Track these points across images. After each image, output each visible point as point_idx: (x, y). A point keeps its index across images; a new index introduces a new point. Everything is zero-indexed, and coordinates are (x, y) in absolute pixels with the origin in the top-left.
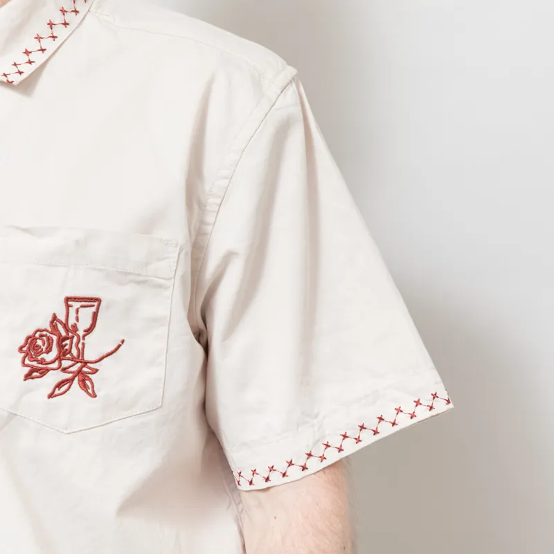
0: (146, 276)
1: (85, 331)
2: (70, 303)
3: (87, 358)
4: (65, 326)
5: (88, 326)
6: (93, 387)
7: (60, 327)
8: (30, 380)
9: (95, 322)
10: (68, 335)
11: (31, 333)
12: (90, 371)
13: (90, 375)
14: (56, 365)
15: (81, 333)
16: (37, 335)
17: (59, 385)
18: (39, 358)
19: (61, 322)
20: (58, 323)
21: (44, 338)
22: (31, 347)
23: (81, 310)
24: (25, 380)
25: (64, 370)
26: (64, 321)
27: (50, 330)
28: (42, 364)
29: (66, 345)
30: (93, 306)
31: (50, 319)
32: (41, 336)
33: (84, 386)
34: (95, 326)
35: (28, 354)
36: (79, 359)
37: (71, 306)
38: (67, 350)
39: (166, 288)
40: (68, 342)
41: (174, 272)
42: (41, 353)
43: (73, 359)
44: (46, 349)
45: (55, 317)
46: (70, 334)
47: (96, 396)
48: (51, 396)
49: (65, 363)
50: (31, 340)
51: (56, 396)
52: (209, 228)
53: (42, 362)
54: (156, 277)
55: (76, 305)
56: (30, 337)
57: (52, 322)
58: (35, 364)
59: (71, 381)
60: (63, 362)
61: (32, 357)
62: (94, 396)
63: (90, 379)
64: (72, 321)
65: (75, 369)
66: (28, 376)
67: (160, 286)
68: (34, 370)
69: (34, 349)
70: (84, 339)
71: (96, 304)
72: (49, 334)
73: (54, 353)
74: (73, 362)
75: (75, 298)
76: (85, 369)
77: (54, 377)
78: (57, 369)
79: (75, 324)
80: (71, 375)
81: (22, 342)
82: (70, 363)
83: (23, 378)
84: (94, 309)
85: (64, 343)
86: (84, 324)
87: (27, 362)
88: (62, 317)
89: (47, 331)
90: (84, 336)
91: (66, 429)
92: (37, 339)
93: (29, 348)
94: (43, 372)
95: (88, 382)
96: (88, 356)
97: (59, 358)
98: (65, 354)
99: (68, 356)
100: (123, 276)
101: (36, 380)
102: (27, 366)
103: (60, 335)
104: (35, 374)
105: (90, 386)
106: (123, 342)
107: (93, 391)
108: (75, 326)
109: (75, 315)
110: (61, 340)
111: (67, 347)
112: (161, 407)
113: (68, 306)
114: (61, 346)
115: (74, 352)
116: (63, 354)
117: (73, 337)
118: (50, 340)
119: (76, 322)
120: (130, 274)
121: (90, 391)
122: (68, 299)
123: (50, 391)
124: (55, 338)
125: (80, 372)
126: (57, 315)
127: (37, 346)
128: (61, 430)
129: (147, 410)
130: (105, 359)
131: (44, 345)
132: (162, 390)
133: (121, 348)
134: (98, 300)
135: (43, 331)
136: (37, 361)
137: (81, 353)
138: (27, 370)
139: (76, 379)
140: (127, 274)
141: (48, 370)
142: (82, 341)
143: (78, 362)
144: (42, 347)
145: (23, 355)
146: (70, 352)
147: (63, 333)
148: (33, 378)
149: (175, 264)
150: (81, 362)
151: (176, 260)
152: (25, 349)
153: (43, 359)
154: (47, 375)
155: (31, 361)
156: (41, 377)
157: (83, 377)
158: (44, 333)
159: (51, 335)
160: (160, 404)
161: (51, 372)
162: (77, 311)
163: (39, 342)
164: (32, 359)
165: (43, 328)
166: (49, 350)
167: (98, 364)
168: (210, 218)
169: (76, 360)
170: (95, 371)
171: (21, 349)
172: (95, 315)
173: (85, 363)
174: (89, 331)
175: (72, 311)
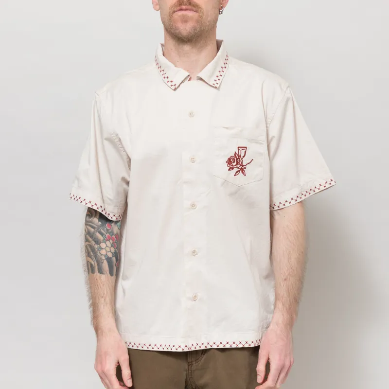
3: (243, 164)
4: (238, 155)
5: (243, 155)
11: (229, 157)
14: (236, 167)
15: (242, 157)
17: (237, 172)
22: (229, 162)
25: (238, 168)
27: (234, 156)
31: (234, 153)
32: (232, 158)
33: (243, 173)
34: (245, 155)
36: (241, 165)
39: (263, 144)
40: (239, 160)
41: (265, 139)
42: (232, 163)
45: (235, 153)
48: (235, 175)
49: (238, 166)
50: (229, 159)
53: (232, 165)
54: (260, 141)
55: (241, 149)
59: (239, 171)
61: (230, 164)
64: (240, 154)
65: (240, 168)
66: (229, 170)
68: (230, 168)
73: (235, 163)
75: (240, 147)
76: (243, 168)
77: (236, 170)
81: (227, 160)
84: (245, 150)
86: (242, 155)
87: (229, 166)
88: (237, 153)
94: (233, 169)
95: (244, 171)
97: (237, 164)
100: (251, 140)
101: (231, 171)
107: (245, 174)
108: (240, 156)
110: (237, 159)
112: (262, 179)
113: (239, 150)
114: (237, 161)
115: (240, 163)
116: (237, 163)
117: (240, 158)
118: (234, 159)
120: (254, 140)
122: (238, 147)
123: (235, 174)
125: (241, 168)
127: (231, 161)
128: (237, 185)
129: (259, 180)
130: (248, 165)
131: (233, 161)
132: (263, 174)
133: (252, 161)
134: (246, 148)
137: (242, 163)
138: (229, 168)
142: (242, 159)
145: (227, 164)
147: (238, 157)
151: (265, 136)
157: (242, 170)
165: (232, 156)
167: (246, 166)
170: (245, 168)
171: (227, 162)
172: (245, 152)
173: (243, 166)
174: (244, 157)
175: (240, 151)
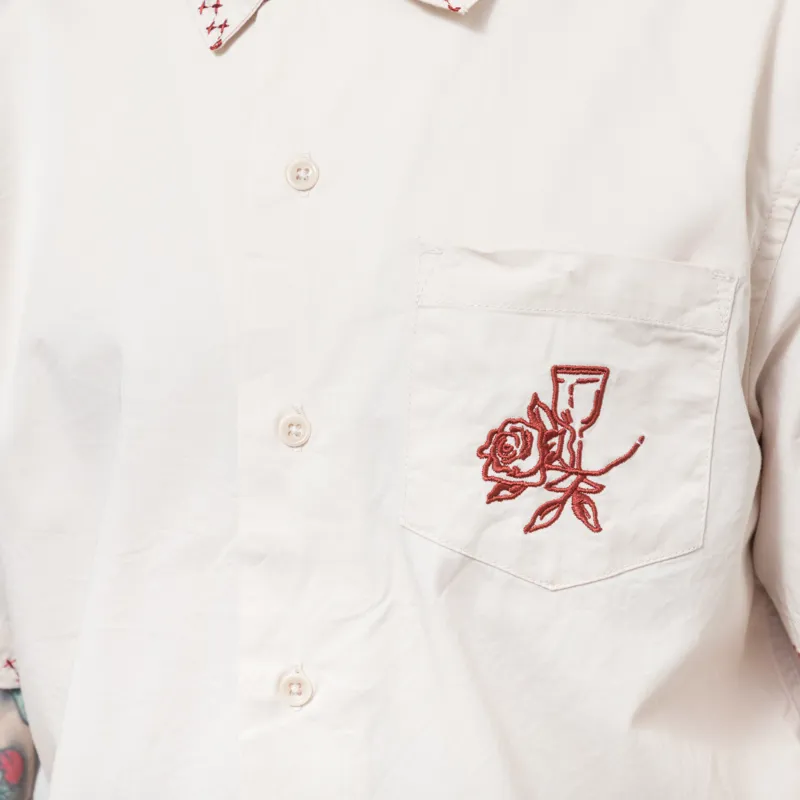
0: (681, 330)
1: (583, 422)
2: (560, 376)
3: (586, 466)
4: (552, 414)
5: (587, 414)
6: (596, 514)
7: (544, 416)
8: (496, 502)
9: (600, 407)
10: (556, 428)
11: (497, 425)
12: (591, 488)
13: (591, 496)
14: (536, 478)
15: (577, 425)
16: (507, 429)
17: (542, 511)
18: (511, 466)
19: (545, 408)
20: (540, 409)
21: (519, 434)
22: (497, 449)
23: (578, 387)
24: (488, 503)
25: (550, 487)
26: (550, 406)
27: (528, 420)
28: (514, 476)
29: (553, 445)
30: (597, 381)
31: (528, 402)
32: (514, 430)
33: (582, 515)
34: (598, 415)
35: (492, 460)
36: (574, 468)
37: (562, 381)
38: (554, 453)
39: (714, 350)
40: (556, 440)
41: (726, 325)
42: (514, 458)
43: (563, 468)
44: (522, 452)
45: (536, 399)
46: (560, 428)
47: (600, 530)
48: (529, 529)
49: (552, 476)
50: (497, 437)
51: (537, 529)
52: (776, 249)
53: (515, 472)
54: (696, 332)
55: (570, 379)
56: (497, 432)
57: (531, 408)
58: (503, 476)
59: (560, 504)
60: (549, 473)
61: (499, 465)
62: (597, 529)
63: (592, 501)
64: (562, 406)
65: (566, 484)
66: (493, 497)
67: (703, 347)
68: (502, 486)
69: (502, 452)
70: (581, 435)
71: (601, 377)
72: (526, 428)
73: (534, 459)
74: (563, 474)
75: (568, 368)
76: (583, 485)
77: (533, 497)
78: (540, 485)
79: (568, 411)
80: (561, 495)
81: (482, 440)
82: (560, 474)
83: (485, 499)
84: (597, 386)
85: (549, 443)
86: (581, 412)
87: (491, 472)
88: (546, 399)
89: (523, 422)
90: (582, 431)
91: (552, 583)
92: (507, 435)
93: (494, 451)
94: (517, 490)
95: (587, 506)
96: (587, 464)
97: (543, 467)
98: (550, 461)
99: (556, 463)
101: (504, 502)
102: (492, 479)
103: (542, 430)
104: (504, 493)
105: (591, 513)
106: (642, 439)
107: (596, 521)
108: (567, 415)
109: (568, 396)
110: (545, 436)
111: (555, 449)
112: (702, 547)
113: (557, 382)
114: (544, 448)
115: (566, 456)
116: (548, 459)
117: (564, 432)
118: (527, 436)
119: (568, 407)
120: (656, 327)
121: (591, 521)
122: (556, 370)
123: (528, 521)
124: (535, 434)
125: (574, 489)
126: (539, 396)
127: (507, 447)
128: (544, 585)
129: (680, 553)
130: (615, 469)
131: (518, 444)
132: (703, 519)
133: (639, 449)
134: (605, 371)
135: (517, 422)
136: (507, 471)
137: (577, 457)
138: (491, 486)
139: (570, 500)
140: (650, 327)
141: (524, 487)
142: (578, 439)
143: (571, 474)
144: (515, 448)
145: (485, 460)
146: (559, 457)
147: (549, 426)
148: (500, 500)
149: (729, 312)
150: (576, 473)
151: (730, 304)
152: (487, 452)
153: (516, 469)
154: (522, 495)
155: (497, 472)
156: (513, 498)
157: (580, 498)
158: (519, 425)
159: (530, 430)
160: (701, 544)
161: (529, 489)
162: (571, 389)
163: (510, 441)
164: (500, 469)
165: (516, 417)
166: (526, 454)
167: (603, 476)
168: (777, 232)
169: (568, 470)
170: (599, 488)
171: (480, 452)
172: (599, 397)
173: (583, 476)
174: (589, 422)
175: (563, 389)
